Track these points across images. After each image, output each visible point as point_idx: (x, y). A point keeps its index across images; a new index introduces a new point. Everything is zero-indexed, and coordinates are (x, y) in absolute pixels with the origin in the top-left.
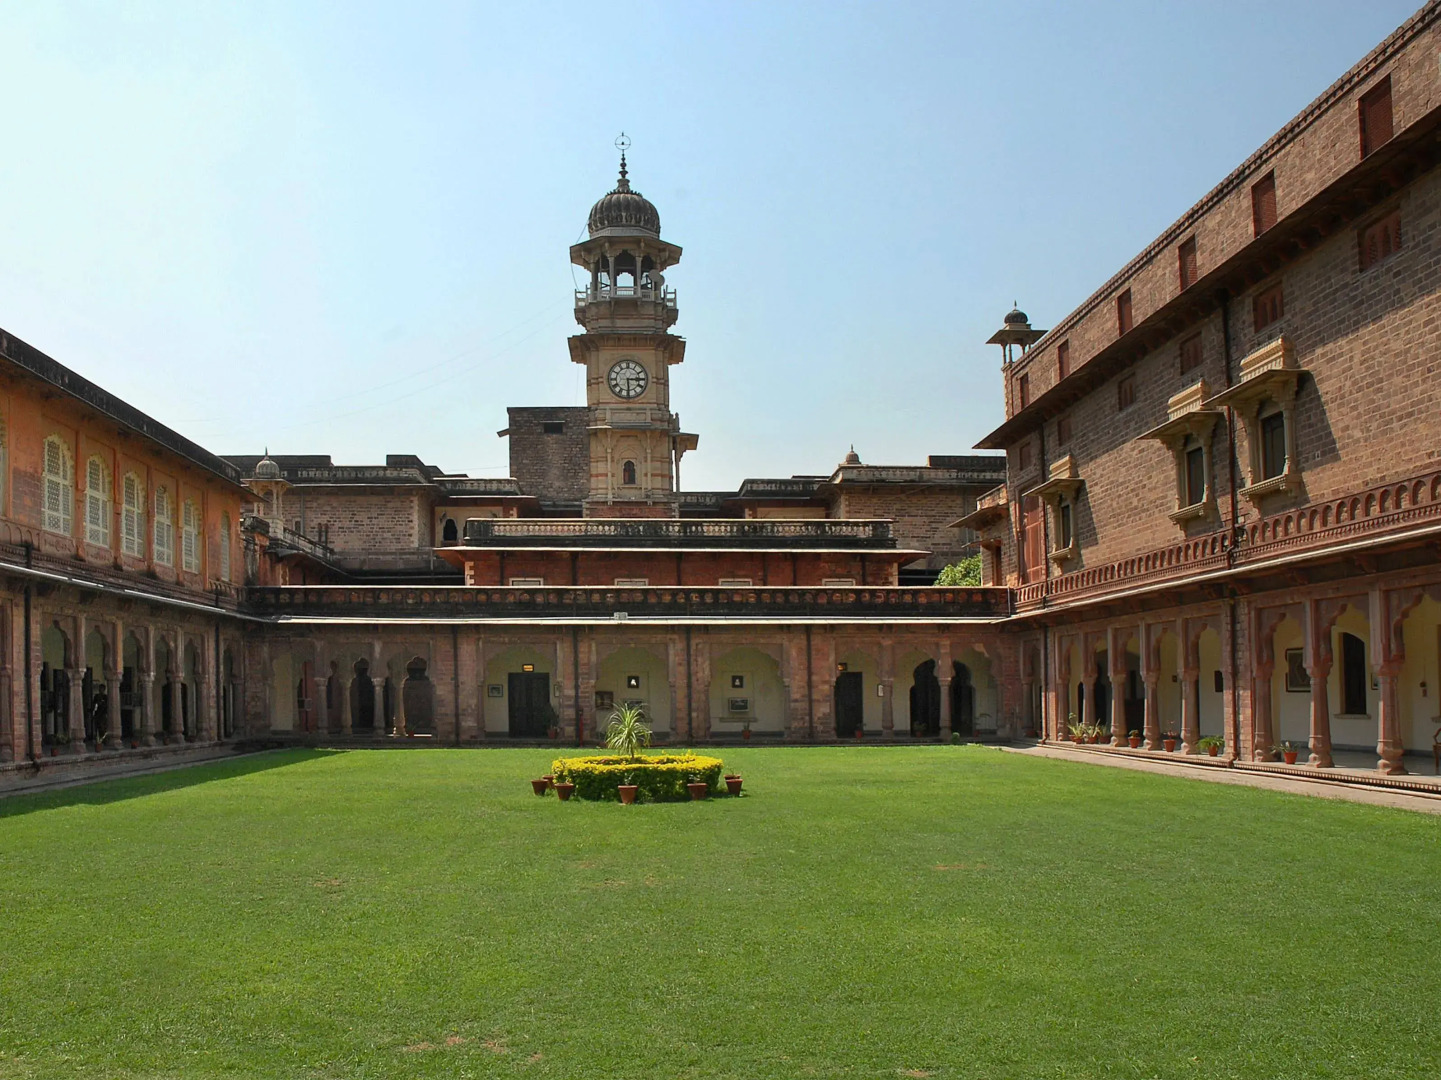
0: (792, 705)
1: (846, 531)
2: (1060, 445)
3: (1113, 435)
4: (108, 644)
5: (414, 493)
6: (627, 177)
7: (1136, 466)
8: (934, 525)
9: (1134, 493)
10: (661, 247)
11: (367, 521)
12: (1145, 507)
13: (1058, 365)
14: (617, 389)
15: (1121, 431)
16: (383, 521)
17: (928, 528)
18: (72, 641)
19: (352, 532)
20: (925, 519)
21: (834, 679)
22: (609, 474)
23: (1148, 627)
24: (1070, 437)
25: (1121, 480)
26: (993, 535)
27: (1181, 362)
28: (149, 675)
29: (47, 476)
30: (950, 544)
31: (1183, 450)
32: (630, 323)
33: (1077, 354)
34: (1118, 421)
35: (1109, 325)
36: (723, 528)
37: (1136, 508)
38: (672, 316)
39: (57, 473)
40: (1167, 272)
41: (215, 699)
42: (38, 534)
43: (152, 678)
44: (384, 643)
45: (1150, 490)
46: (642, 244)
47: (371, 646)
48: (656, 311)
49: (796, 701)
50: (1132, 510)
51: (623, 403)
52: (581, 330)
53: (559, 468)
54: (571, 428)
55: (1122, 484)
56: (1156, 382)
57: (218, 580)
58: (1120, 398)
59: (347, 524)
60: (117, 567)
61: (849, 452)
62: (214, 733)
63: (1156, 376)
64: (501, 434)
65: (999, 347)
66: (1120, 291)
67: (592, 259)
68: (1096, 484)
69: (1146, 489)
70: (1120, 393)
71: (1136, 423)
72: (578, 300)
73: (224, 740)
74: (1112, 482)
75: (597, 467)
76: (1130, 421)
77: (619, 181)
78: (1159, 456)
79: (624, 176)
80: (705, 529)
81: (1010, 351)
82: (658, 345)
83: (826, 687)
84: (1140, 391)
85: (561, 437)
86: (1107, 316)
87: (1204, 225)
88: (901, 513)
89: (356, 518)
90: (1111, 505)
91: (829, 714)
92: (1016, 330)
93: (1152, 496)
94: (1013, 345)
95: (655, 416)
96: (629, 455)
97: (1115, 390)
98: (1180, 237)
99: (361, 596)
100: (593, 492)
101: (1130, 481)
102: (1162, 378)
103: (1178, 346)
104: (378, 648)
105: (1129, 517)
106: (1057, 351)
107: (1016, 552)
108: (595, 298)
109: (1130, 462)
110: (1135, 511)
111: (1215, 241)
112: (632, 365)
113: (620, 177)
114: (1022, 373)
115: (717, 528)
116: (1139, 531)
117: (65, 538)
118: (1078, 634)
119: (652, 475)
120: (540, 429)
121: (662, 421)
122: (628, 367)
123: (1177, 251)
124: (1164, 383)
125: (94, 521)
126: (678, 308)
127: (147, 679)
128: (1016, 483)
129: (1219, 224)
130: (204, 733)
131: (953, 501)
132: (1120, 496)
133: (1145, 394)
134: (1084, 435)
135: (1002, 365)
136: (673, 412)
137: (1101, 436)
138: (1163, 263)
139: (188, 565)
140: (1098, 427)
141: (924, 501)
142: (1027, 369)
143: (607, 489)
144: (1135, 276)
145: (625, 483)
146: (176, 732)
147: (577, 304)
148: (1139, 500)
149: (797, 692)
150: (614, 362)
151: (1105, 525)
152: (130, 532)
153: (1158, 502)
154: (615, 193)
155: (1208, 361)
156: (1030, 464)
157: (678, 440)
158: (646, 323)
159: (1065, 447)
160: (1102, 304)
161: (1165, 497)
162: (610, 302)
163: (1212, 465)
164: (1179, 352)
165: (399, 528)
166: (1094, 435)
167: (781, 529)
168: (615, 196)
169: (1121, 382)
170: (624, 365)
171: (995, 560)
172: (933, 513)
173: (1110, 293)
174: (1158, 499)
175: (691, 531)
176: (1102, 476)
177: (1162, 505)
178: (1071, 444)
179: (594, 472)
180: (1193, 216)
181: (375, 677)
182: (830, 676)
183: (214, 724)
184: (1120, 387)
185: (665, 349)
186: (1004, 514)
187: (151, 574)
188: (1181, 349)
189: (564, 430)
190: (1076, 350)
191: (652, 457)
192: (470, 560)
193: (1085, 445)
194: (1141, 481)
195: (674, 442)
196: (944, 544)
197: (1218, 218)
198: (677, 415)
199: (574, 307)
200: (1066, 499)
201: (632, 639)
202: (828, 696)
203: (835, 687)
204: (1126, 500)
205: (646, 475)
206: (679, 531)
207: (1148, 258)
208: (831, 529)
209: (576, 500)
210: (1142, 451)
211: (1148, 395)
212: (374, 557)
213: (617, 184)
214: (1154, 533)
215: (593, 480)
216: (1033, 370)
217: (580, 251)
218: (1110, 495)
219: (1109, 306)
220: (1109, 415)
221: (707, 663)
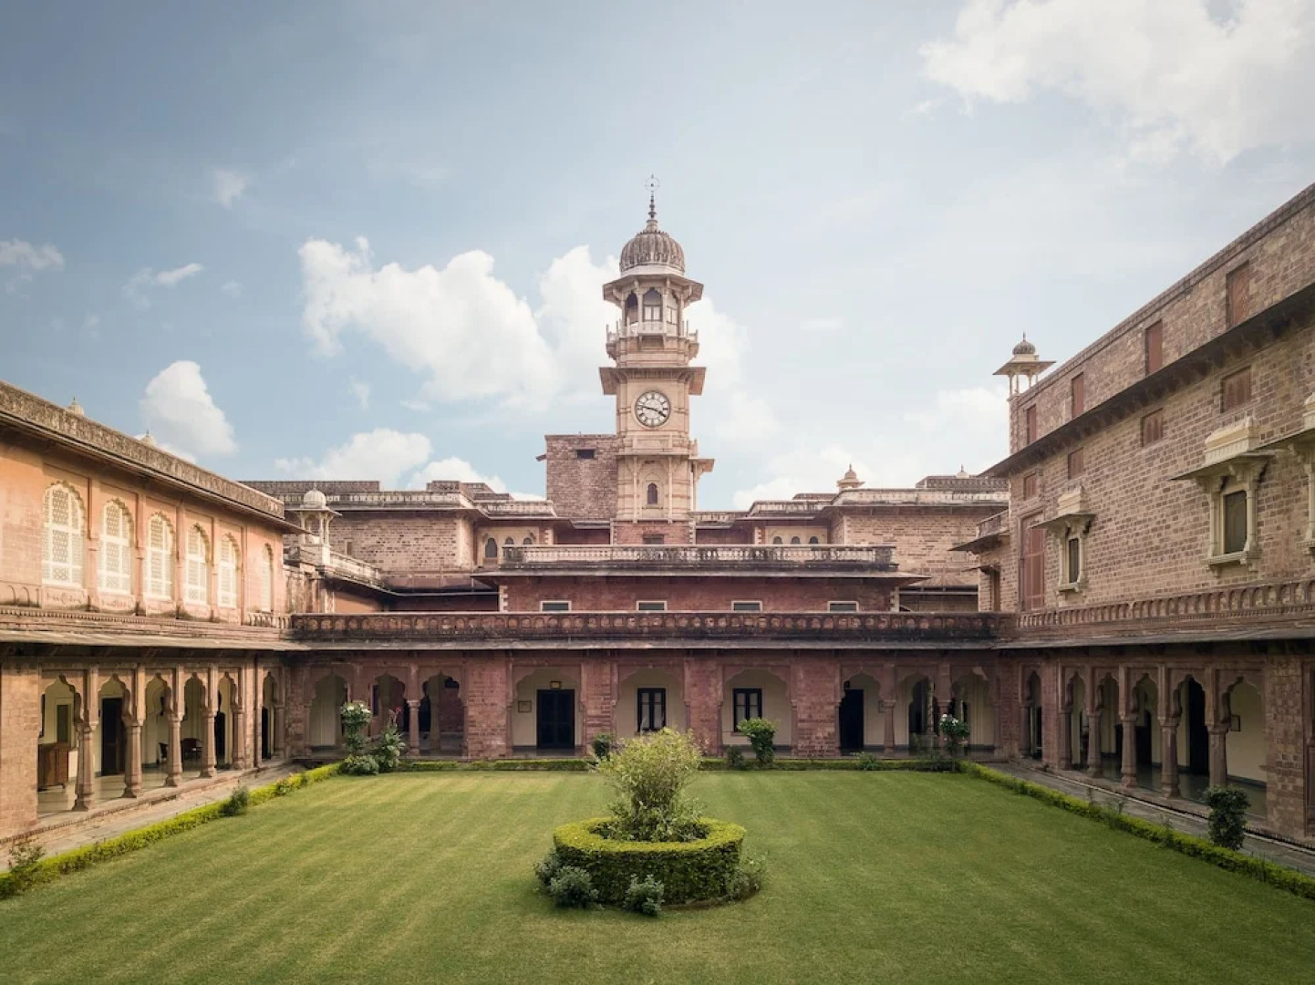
0: (799, 724)
1: (849, 556)
2: (1069, 478)
3: (1132, 473)
4: (128, 691)
5: (458, 516)
6: (656, 218)
7: (1159, 505)
8: (930, 544)
9: (1156, 533)
10: (685, 284)
11: (414, 542)
12: (1169, 548)
13: (1070, 398)
14: (643, 418)
15: (1142, 468)
16: (427, 542)
17: (924, 547)
18: (82, 695)
19: (400, 552)
20: (921, 538)
21: (840, 701)
22: (635, 496)
23: (1169, 671)
24: (1081, 470)
25: (1139, 519)
26: (991, 561)
27: (1222, 398)
28: (176, 716)
29: (51, 526)
30: (944, 562)
31: (1220, 492)
32: (656, 356)
33: (1093, 388)
34: (1140, 457)
35: (1133, 358)
36: (736, 553)
37: (1157, 548)
38: (693, 348)
39: (65, 523)
40: (1209, 301)
41: (252, 728)
42: (37, 590)
43: (180, 718)
44: (420, 667)
45: (1176, 531)
46: (668, 282)
47: (408, 669)
48: (679, 345)
49: (803, 721)
50: (1152, 549)
51: (647, 430)
52: (612, 364)
53: (590, 490)
54: (601, 453)
55: (1140, 522)
56: (1188, 419)
57: (258, 612)
58: (1142, 434)
59: (395, 544)
60: (138, 611)
61: (847, 470)
62: (250, 761)
63: (1189, 412)
64: (540, 458)
65: (1005, 378)
66: (1149, 322)
67: (623, 297)
68: (1110, 520)
69: (1171, 529)
70: (1142, 428)
71: (1161, 461)
72: (609, 335)
73: (261, 765)
74: (1129, 520)
75: (624, 489)
76: (1153, 458)
77: (648, 221)
78: (1188, 496)
79: (652, 216)
80: (720, 554)
81: (1017, 382)
82: (680, 377)
83: (832, 708)
84: (1167, 428)
85: (594, 462)
86: (1132, 348)
87: (1261, 249)
88: (899, 532)
89: (403, 539)
90: (1127, 543)
91: (834, 734)
92: (1022, 362)
93: (1178, 537)
94: (1020, 376)
95: (676, 443)
96: (652, 478)
97: (1137, 426)
98: (1229, 264)
99: (399, 622)
100: (620, 512)
101: (1150, 519)
102: (1196, 415)
103: (1219, 381)
104: (414, 670)
105: (1149, 556)
106: (1069, 384)
107: (1017, 579)
108: (625, 333)
109: (1151, 501)
110: (1157, 552)
111: (1275, 267)
112: (656, 396)
113: (649, 217)
114: (1029, 405)
115: (730, 553)
116: (1159, 572)
117: (73, 590)
118: (1084, 667)
119: (673, 496)
120: (573, 455)
121: (681, 446)
122: (653, 398)
123: (1225, 278)
124: (1197, 421)
125: (113, 567)
126: (699, 341)
127: (174, 719)
128: (1019, 512)
129: (1284, 248)
130: (240, 762)
131: (948, 521)
132: (1137, 534)
133: (1173, 431)
134: (1097, 470)
135: (1008, 396)
136: (692, 439)
137: (1119, 472)
138: (1204, 293)
139: (225, 599)
140: (1113, 463)
141: (921, 521)
142: (1035, 401)
143: (632, 508)
144: (1167, 307)
145: (649, 503)
146: (208, 766)
147: (608, 339)
148: (1162, 541)
149: (804, 713)
150: (640, 394)
151: (1119, 562)
152: (156, 574)
153: (1186, 545)
154: (644, 233)
155: (1259, 399)
156: (1034, 493)
157: (695, 463)
158: (669, 357)
159: (1076, 479)
160: (1126, 336)
161: (1195, 539)
162: (638, 338)
163: (1258, 510)
164: (1219, 389)
165: (442, 548)
166: (1109, 470)
167: (789, 554)
168: (645, 236)
169: (1144, 418)
170: (649, 396)
171: (993, 584)
172: (927, 532)
173: (1136, 326)
174: (1186, 540)
175: (707, 556)
176: (1117, 512)
177: (1190, 547)
178: (1083, 477)
179: (621, 493)
180: (1249, 240)
181: (410, 700)
182: (835, 697)
183: (250, 752)
184: (1142, 423)
185: (687, 380)
186: (1004, 540)
187: (180, 615)
188: (1222, 384)
189: (596, 456)
190: (1092, 383)
191: (673, 479)
192: (504, 584)
193: (1098, 480)
194: (1164, 521)
195: (693, 466)
196: (938, 561)
197: (1282, 241)
198: (695, 441)
199: (605, 341)
200: (1075, 532)
201: (651, 661)
202: (832, 717)
203: (840, 709)
204: (1145, 539)
205: (667, 496)
206: (696, 556)
207: (1186, 288)
208: (836, 554)
209: (604, 519)
210: (1167, 490)
211: (1177, 433)
212: (420, 575)
213: (646, 225)
214: (1178, 576)
215: (620, 500)
216: (1042, 404)
217: (611, 288)
218: (1126, 532)
219: (1135, 339)
220: (1128, 451)
221: (720, 683)
